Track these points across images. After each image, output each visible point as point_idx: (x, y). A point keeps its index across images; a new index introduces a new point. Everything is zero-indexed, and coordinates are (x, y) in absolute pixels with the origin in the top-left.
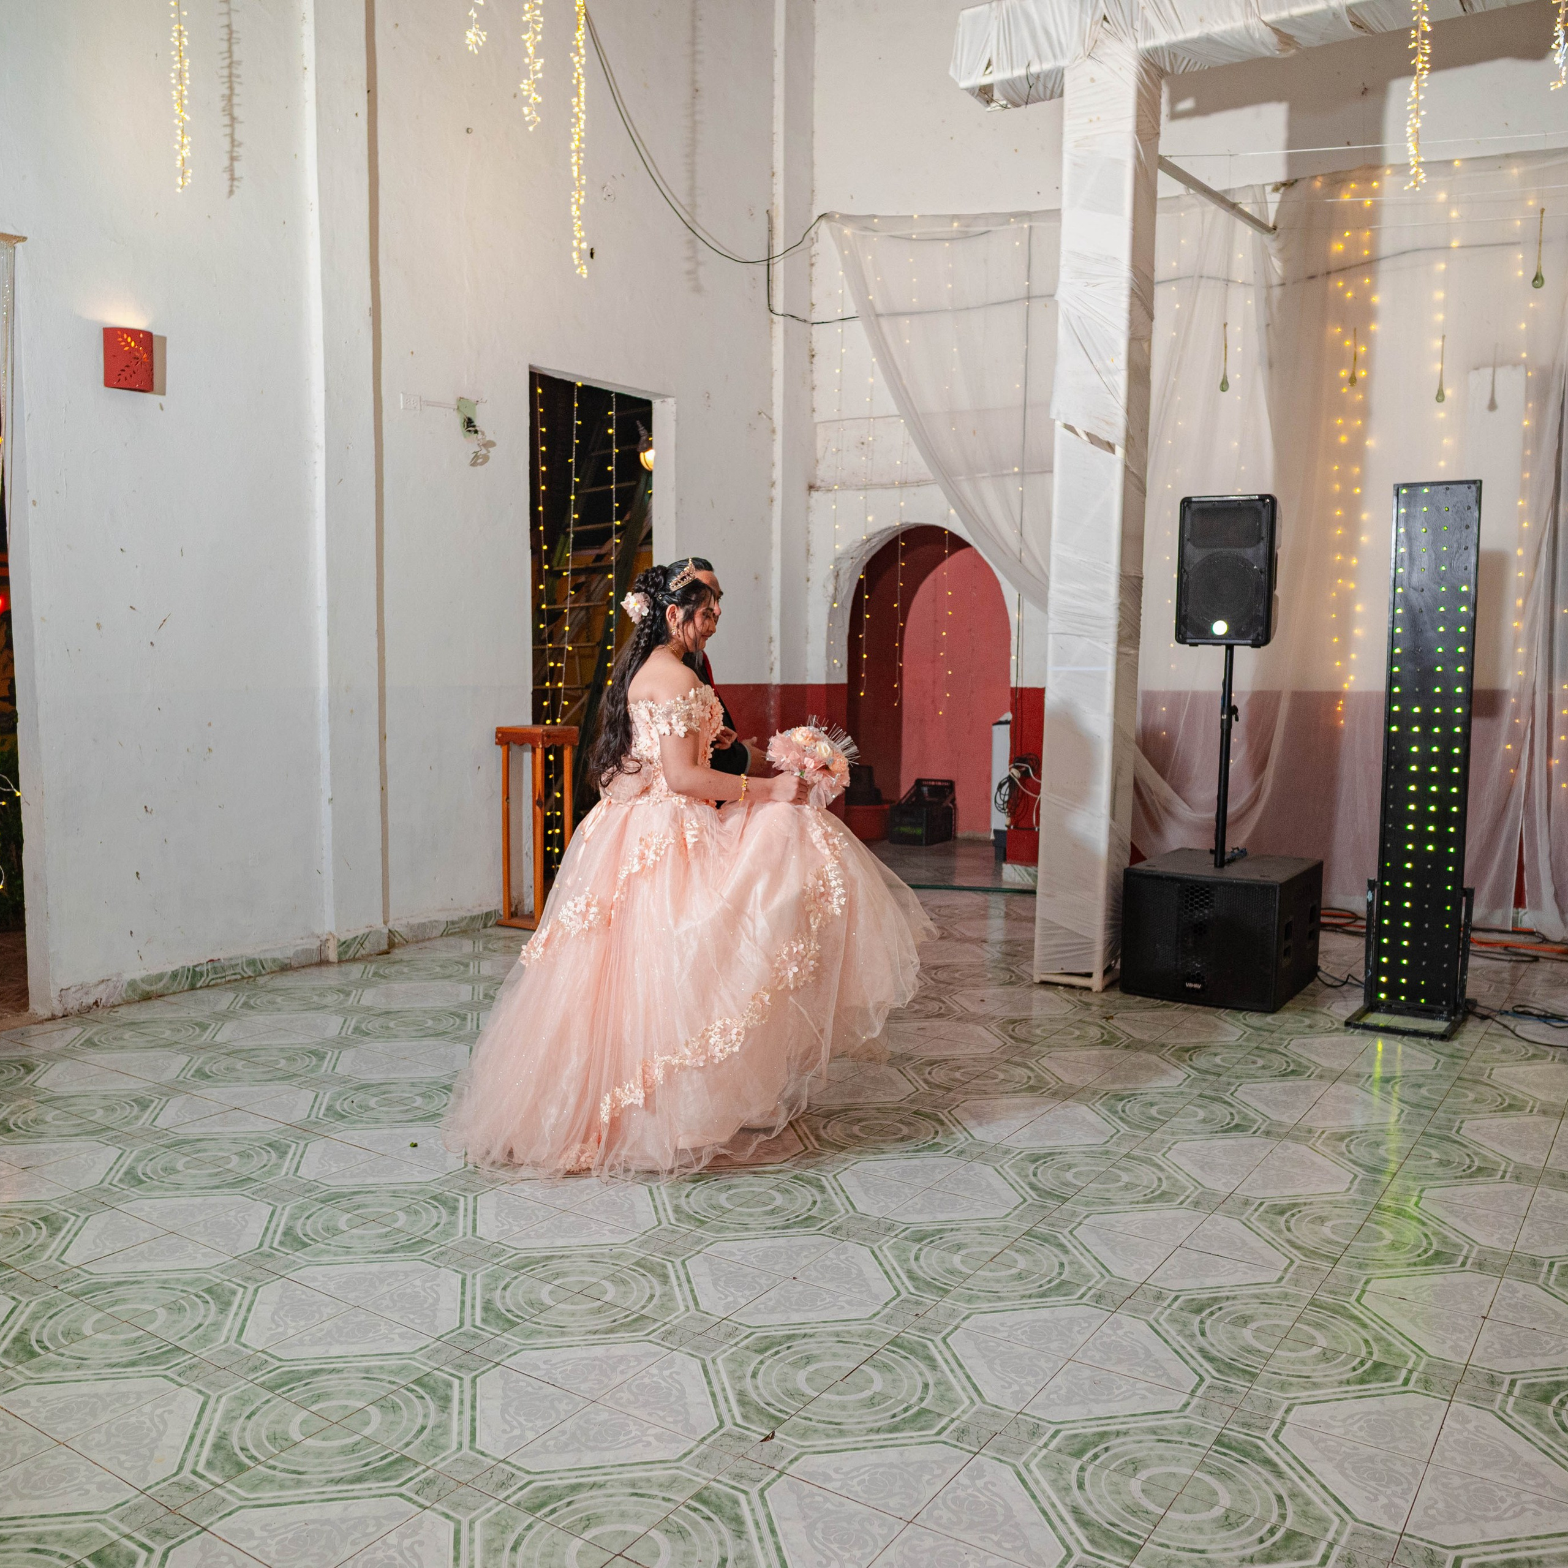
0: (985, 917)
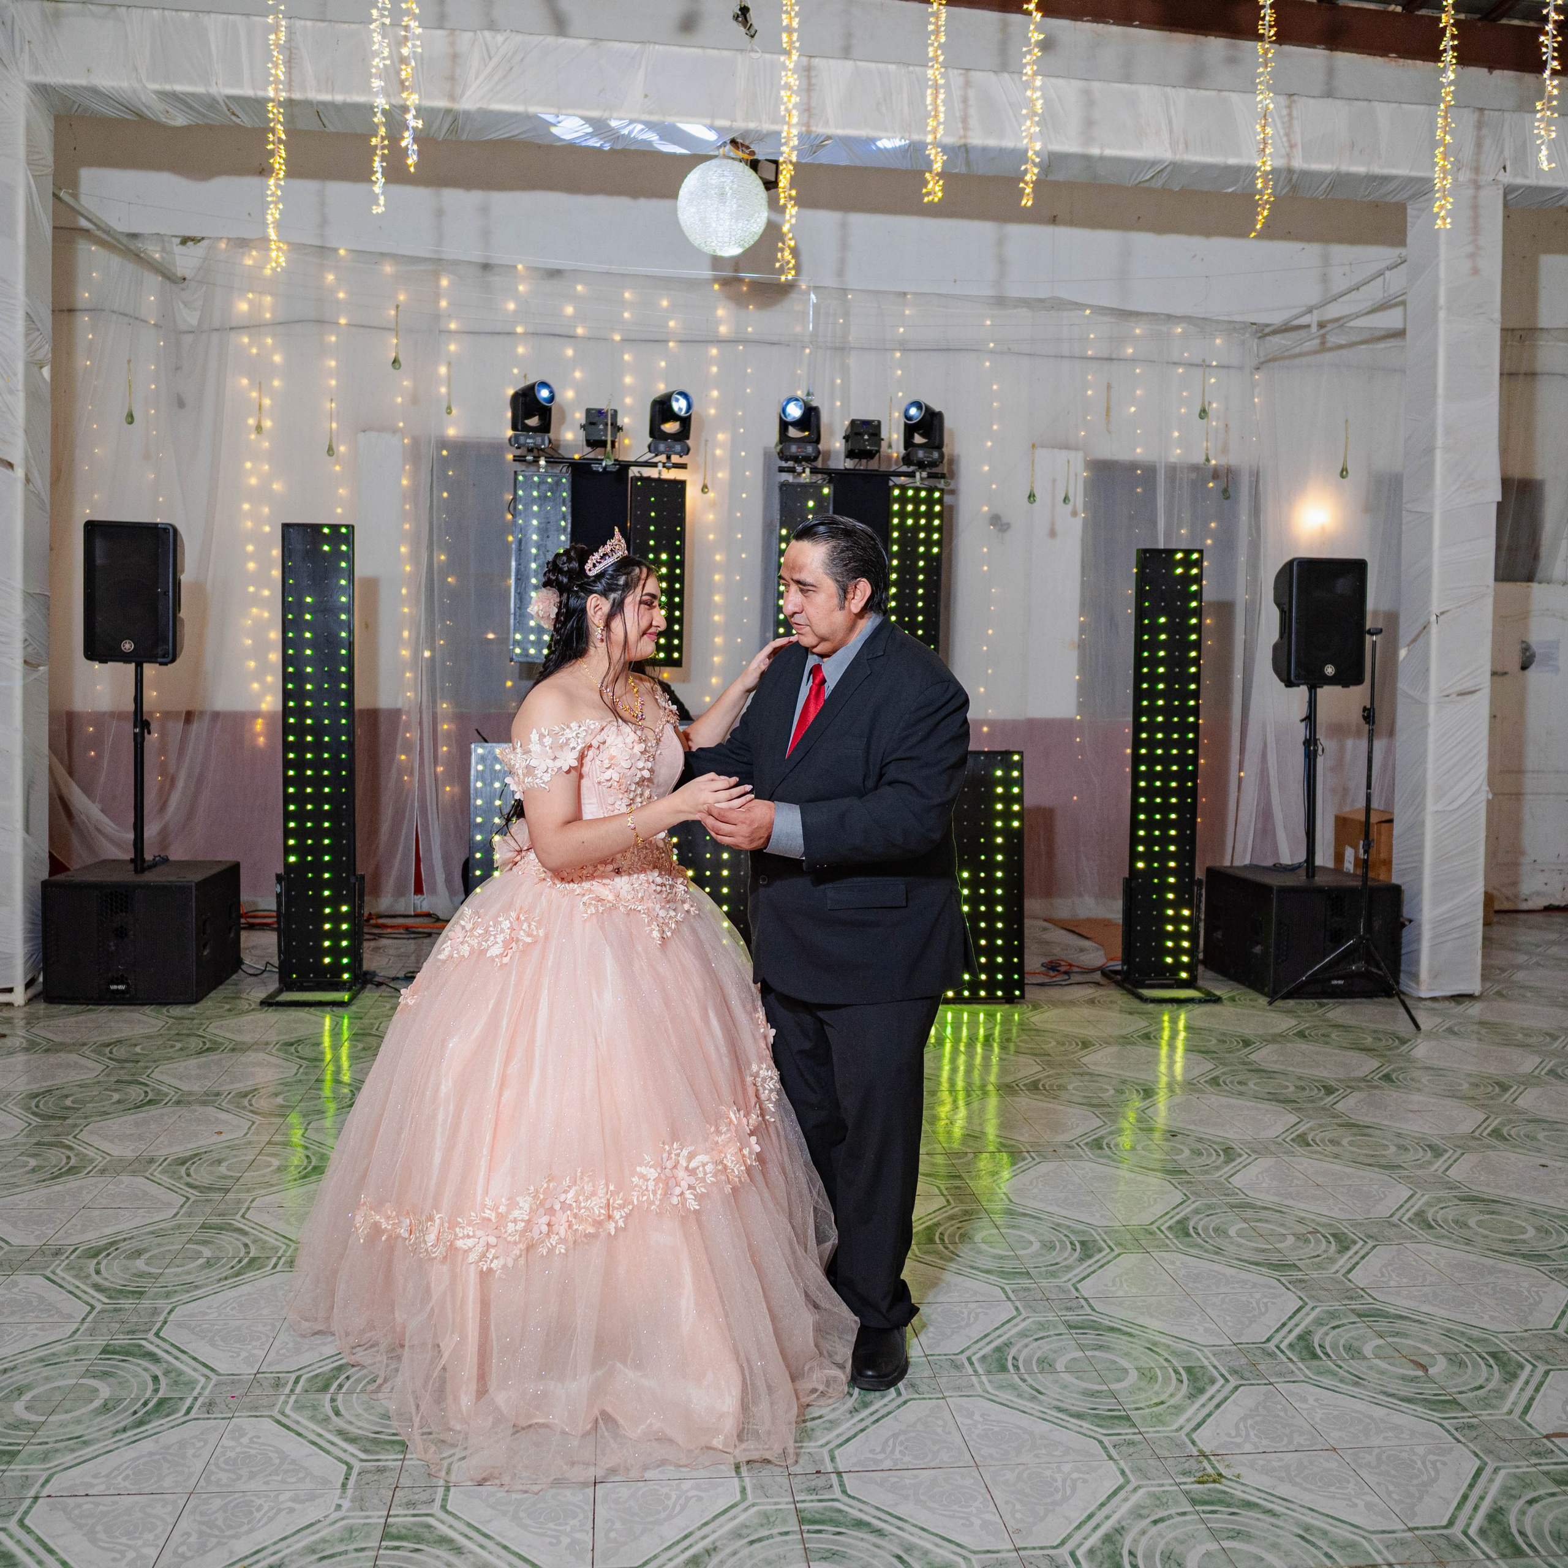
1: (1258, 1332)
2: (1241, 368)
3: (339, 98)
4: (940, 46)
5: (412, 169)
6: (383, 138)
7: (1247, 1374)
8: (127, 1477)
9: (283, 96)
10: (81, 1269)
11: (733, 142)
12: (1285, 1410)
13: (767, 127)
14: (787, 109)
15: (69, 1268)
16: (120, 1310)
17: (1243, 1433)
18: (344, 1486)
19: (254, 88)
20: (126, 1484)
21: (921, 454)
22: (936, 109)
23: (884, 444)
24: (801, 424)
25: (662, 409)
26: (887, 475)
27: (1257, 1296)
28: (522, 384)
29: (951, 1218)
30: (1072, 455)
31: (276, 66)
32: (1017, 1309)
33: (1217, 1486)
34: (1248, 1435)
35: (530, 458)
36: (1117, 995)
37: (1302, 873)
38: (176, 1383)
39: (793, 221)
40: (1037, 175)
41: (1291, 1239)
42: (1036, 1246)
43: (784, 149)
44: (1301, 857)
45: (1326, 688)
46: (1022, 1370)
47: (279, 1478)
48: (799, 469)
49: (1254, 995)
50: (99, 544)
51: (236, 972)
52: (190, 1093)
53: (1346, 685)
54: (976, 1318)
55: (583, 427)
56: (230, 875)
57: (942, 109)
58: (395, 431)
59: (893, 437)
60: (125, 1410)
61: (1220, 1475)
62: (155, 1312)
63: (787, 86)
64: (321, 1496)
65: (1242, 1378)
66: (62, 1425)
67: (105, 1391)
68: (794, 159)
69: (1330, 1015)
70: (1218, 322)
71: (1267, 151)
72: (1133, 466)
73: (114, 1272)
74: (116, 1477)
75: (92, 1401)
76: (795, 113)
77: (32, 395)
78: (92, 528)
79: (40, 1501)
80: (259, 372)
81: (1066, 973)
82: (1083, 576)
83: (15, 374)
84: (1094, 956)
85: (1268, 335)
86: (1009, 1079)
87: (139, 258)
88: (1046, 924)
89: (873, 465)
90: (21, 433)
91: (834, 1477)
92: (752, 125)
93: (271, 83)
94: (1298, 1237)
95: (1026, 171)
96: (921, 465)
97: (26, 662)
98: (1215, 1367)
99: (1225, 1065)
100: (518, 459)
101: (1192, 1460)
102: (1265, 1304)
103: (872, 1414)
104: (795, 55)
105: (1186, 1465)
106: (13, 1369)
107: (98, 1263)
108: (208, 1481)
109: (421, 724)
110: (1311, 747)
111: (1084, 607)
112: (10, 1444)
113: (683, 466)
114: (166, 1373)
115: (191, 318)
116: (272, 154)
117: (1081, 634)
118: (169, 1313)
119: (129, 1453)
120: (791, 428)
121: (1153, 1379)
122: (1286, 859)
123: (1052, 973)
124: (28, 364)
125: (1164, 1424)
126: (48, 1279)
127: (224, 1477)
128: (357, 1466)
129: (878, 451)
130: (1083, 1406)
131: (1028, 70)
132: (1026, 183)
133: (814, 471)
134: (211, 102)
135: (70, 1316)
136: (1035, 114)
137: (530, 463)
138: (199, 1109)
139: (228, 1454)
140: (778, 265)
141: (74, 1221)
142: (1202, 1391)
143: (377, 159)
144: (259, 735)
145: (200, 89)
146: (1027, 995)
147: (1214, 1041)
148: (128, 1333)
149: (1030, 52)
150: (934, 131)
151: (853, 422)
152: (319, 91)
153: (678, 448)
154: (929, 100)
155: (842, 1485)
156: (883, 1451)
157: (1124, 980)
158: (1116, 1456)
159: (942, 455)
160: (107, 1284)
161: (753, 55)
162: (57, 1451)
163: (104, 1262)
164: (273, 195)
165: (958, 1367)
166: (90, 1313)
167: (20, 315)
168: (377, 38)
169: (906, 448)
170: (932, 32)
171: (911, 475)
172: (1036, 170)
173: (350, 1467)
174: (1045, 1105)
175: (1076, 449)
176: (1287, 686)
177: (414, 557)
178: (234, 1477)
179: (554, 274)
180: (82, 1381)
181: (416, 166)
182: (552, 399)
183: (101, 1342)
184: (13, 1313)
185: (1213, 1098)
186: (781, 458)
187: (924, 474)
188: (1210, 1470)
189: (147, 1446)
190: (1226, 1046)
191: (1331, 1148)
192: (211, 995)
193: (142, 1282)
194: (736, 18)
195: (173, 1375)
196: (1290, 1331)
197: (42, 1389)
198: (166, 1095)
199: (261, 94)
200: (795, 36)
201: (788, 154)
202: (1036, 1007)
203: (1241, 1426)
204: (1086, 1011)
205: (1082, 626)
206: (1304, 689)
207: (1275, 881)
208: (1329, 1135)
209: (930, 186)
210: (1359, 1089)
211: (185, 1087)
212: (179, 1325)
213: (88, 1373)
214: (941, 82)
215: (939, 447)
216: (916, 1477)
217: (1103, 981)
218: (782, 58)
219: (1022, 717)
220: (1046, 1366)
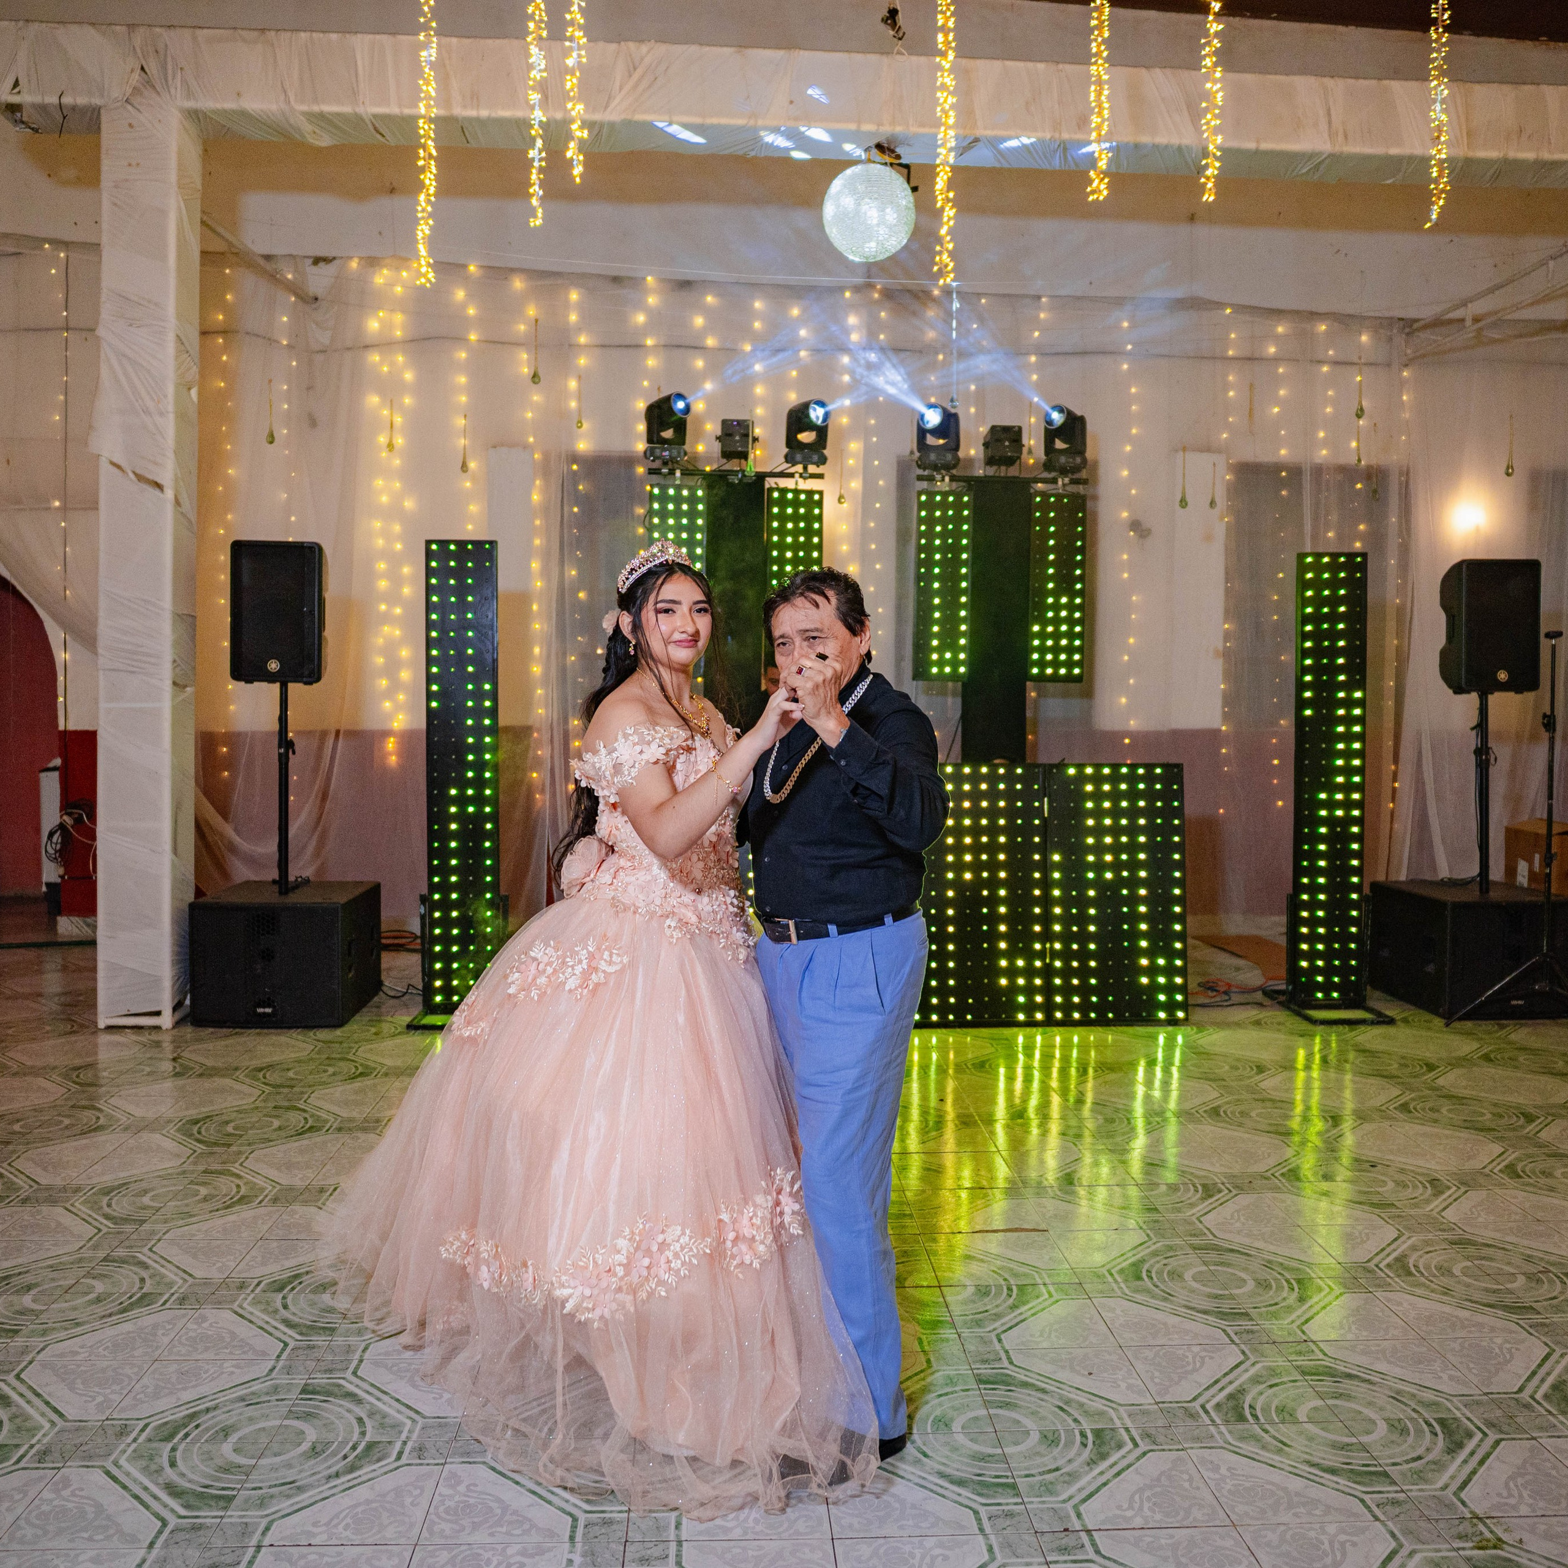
0: (40, 972)
1: (1508, 1380)
2: (1389, 365)
3: (484, 113)
4: (1104, 41)
5: (578, 180)
6: (540, 152)
7: (1505, 1428)
8: (348, 1525)
9: (434, 112)
10: (268, 1303)
11: (879, 147)
12: (1554, 1468)
13: (914, 129)
14: (943, 110)
15: (256, 1302)
16: (314, 1347)
17: (1516, 1493)
18: (572, 1538)
19: (400, 106)
20: (348, 1533)
21: (1063, 459)
22: (1100, 106)
23: (1025, 450)
24: (938, 431)
25: (798, 419)
26: (1027, 483)
27: (1499, 1341)
28: (655, 397)
29: (1155, 1254)
30: (1214, 457)
31: (427, 83)
32: (1243, 1353)
33: (1499, 1552)
34: (1521, 1496)
35: (665, 471)
36: (1282, 1016)
37: (1476, 888)
38: (382, 1426)
39: (952, 223)
40: (1219, 169)
41: (1521, 1280)
42: (1251, 1285)
43: (939, 150)
44: (1474, 870)
45: (1497, 694)
46: (1262, 1420)
47: (504, 1530)
48: (938, 477)
49: (1428, 1016)
50: (246, 564)
51: (376, 994)
52: (351, 1120)
53: (1519, 691)
54: (1203, 1363)
55: (718, 438)
56: (371, 897)
57: (1106, 105)
58: (526, 447)
59: (1033, 442)
60: (334, 1454)
61: (1500, 1540)
62: (349, 1350)
63: (943, 87)
64: (550, 1550)
65: (1502, 1432)
66: (274, 1469)
67: (311, 1434)
68: (951, 160)
69: (1513, 1037)
70: (1364, 318)
71: (1443, 139)
72: (1278, 467)
73: (301, 1307)
74: (336, 1526)
75: (300, 1444)
76: (952, 113)
77: (181, 416)
78: (239, 549)
79: (263, 1550)
80: (390, 390)
81: (1226, 993)
82: (1227, 581)
83: (165, 396)
84: (1253, 977)
85: (1418, 330)
86: (1188, 1106)
87: (274, 278)
88: (1197, 942)
89: (1013, 471)
90: (171, 455)
91: (1083, 1535)
92: (898, 129)
93: (421, 100)
94: (1529, 1277)
95: (1207, 166)
96: (1064, 472)
97: (175, 683)
98: (1468, 1419)
99: (1412, 1090)
100: (652, 472)
101: (1466, 1523)
102: (1509, 1350)
103: (1111, 1466)
104: (951, 55)
105: (1461, 1528)
106: (215, 1408)
107: (284, 1298)
108: (431, 1533)
109: (552, 741)
110: (1483, 756)
111: (1228, 615)
112: (223, 1489)
113: (820, 476)
114: (371, 1414)
115: (324, 338)
116: (423, 170)
117: (1225, 642)
118: (364, 1351)
119: (345, 1501)
120: (928, 436)
121: (1404, 1431)
122: (1444, 872)
123: (1210, 994)
124: (177, 385)
125: (1426, 1481)
126: (236, 1313)
127: (447, 1527)
128: (582, 1518)
129: (1019, 458)
130: (1334, 1460)
131: (1208, 62)
132: (1208, 178)
133: (953, 479)
134: (357, 121)
135: (264, 1353)
136: (1216, 106)
137: (665, 476)
138: (362, 1136)
139: (448, 1503)
140: (936, 268)
141: (253, 1253)
142: (1460, 1446)
143: (534, 171)
144: (391, 754)
145: (346, 109)
146: (1192, 1018)
147: (1396, 1066)
148: (326, 1371)
149: (1208, 43)
150: (1099, 128)
151: (993, 428)
152: (465, 107)
153: (815, 458)
154: (1092, 97)
155: (1094, 1544)
156: (1131, 1507)
157: (1289, 1001)
158: (1382, 1517)
159: (1085, 461)
160: (296, 1320)
161: (899, 57)
162: (272, 1497)
163: (290, 1297)
164: (423, 210)
165: (1193, 1416)
166: (283, 1350)
167: (171, 337)
168: (534, 50)
169: (1047, 454)
170: (1096, 27)
171: (1054, 481)
172: (1217, 164)
173: (575, 1519)
174: (1230, 1133)
175: (1219, 451)
176: (1455, 693)
177: (545, 572)
178: (457, 1528)
179: (685, 285)
180: (286, 1422)
181: (581, 176)
182: (687, 409)
183: (300, 1381)
184: (207, 1349)
185: (1407, 1126)
186: (919, 467)
187: (1067, 480)
188: (1488, 1535)
189: (362, 1493)
190: (1409, 1070)
191: (1543, 1181)
192: (357, 1017)
193: (331, 1318)
194: (884, 21)
195: (378, 1417)
196: (1543, 1381)
197: (247, 1430)
198: (326, 1121)
199: (407, 111)
200: (951, 36)
201: (946, 156)
202: (1200, 1026)
203: (1511, 1484)
204: (1253, 1035)
205: (1227, 636)
206: (1474, 696)
207: (1450, 896)
208: (1539, 1166)
209: (1095, 184)
210: (1562, 1117)
211: (345, 1113)
212: (376, 1364)
213: (291, 1414)
214: (1105, 77)
215: (1082, 452)
216: (1172, 1537)
217: (1267, 1001)
218: (938, 59)
219: (1165, 729)
220: (1287, 1417)
